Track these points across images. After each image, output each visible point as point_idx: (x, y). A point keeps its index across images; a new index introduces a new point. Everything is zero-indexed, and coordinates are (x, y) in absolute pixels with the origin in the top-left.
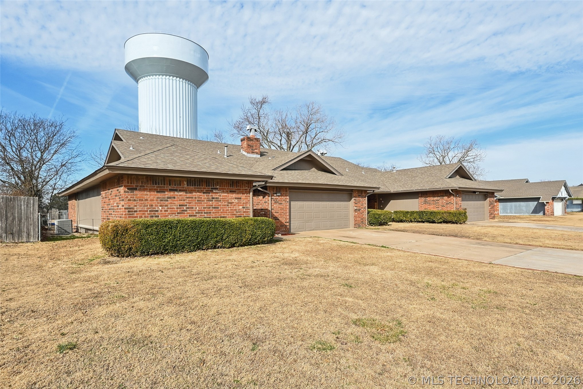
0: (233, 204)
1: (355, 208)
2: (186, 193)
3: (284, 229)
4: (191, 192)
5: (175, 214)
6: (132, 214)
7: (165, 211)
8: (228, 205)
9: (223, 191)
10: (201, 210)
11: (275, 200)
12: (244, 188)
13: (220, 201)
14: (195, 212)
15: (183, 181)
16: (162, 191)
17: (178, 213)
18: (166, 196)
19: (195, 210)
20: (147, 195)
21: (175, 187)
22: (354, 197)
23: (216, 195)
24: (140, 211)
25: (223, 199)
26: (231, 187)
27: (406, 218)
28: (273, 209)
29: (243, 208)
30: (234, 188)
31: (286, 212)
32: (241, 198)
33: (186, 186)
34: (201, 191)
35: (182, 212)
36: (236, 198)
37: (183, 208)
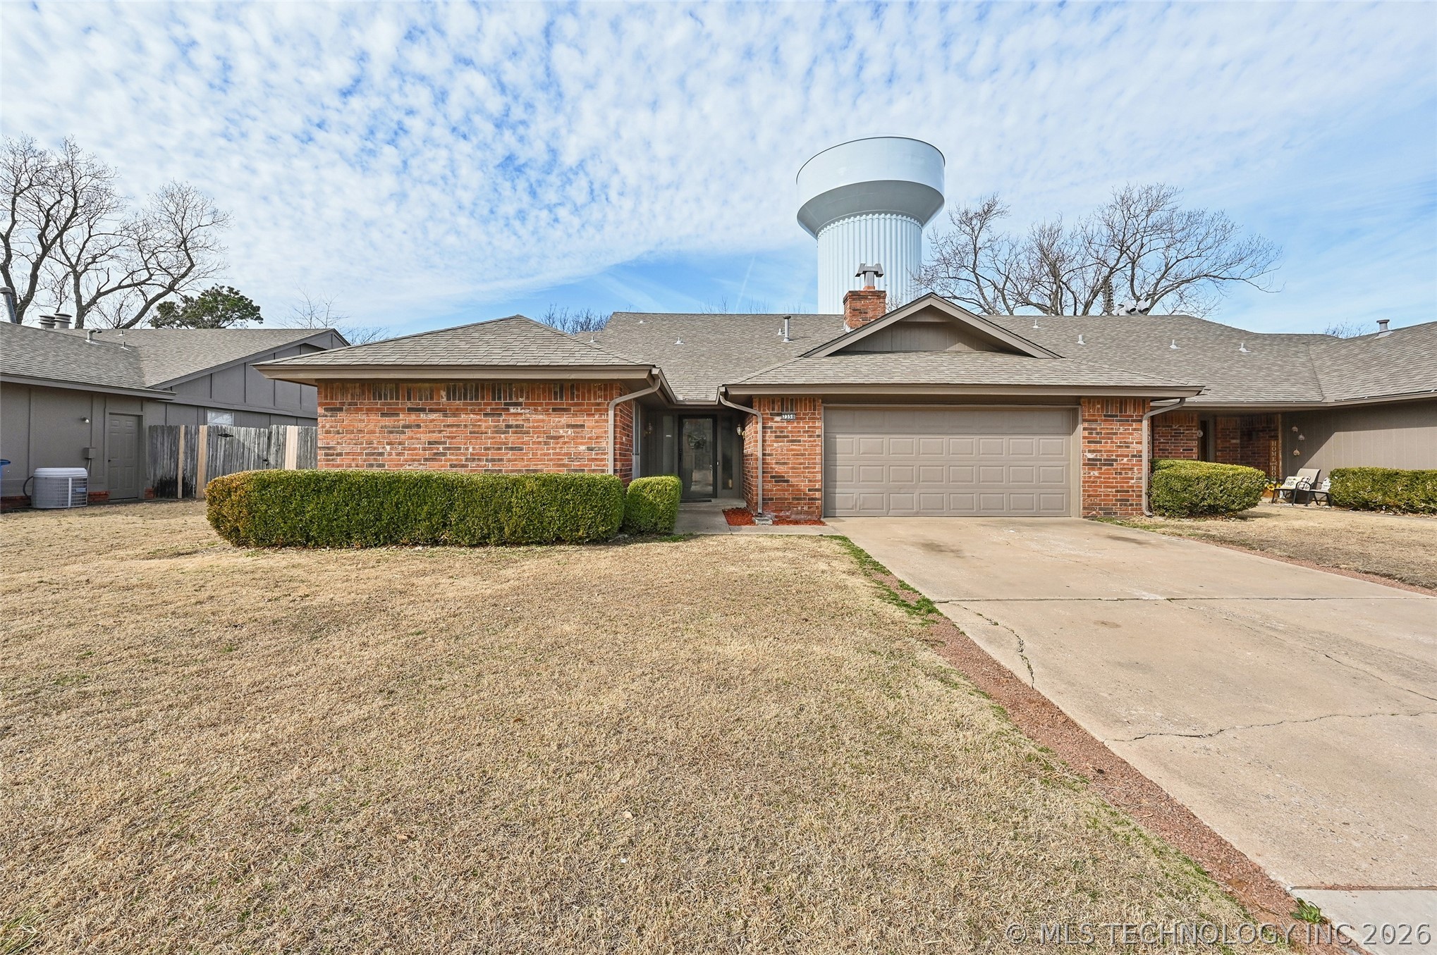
0: (561, 440)
1: (1090, 456)
2: (445, 415)
3: (806, 508)
4: (456, 413)
5: (419, 461)
6: (333, 460)
7: (398, 454)
8: (546, 443)
9: (535, 410)
10: (477, 454)
11: (776, 432)
12: (592, 401)
13: (528, 433)
14: (463, 458)
15: (438, 390)
16: (393, 413)
17: (426, 460)
18: (402, 423)
19: (464, 454)
20: (361, 421)
21: (421, 404)
22: (1084, 421)
23: (518, 420)
24: (348, 454)
25: (534, 427)
26: (556, 399)
27: (1385, 494)
28: (769, 455)
29: (590, 449)
30: (565, 403)
31: (815, 463)
32: (582, 426)
33: (445, 399)
34: (480, 410)
35: (435, 457)
36: (569, 426)
37: (438, 449)
